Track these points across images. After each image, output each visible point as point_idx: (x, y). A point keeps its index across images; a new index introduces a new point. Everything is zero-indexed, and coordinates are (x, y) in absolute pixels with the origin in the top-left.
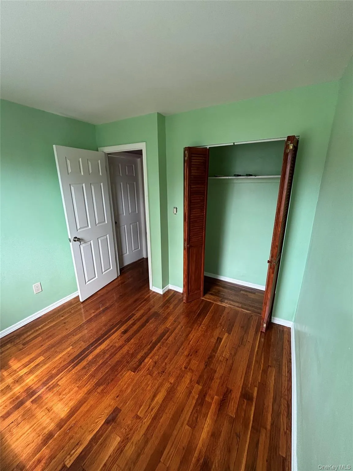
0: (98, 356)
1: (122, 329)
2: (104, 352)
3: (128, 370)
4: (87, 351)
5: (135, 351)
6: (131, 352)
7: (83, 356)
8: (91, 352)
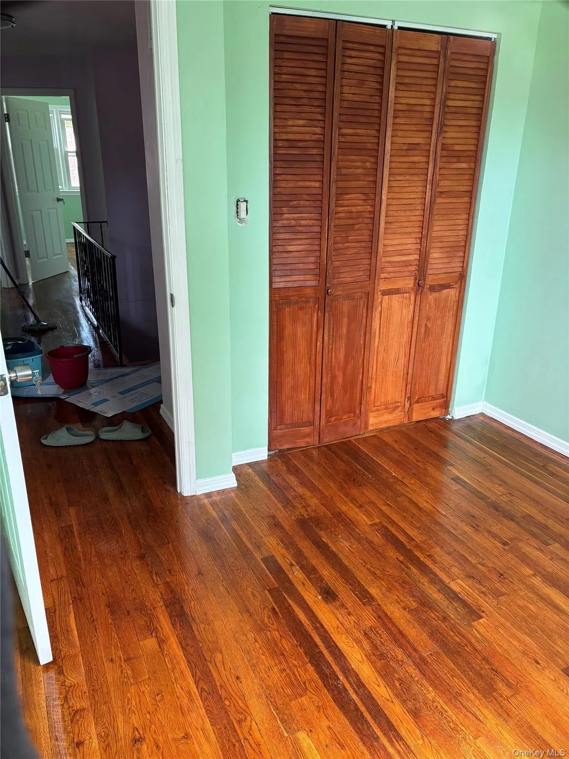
0: (386, 673)
1: (312, 597)
2: (377, 656)
3: (470, 626)
4: (348, 694)
5: (413, 596)
6: (414, 605)
7: (363, 709)
8: (360, 685)
